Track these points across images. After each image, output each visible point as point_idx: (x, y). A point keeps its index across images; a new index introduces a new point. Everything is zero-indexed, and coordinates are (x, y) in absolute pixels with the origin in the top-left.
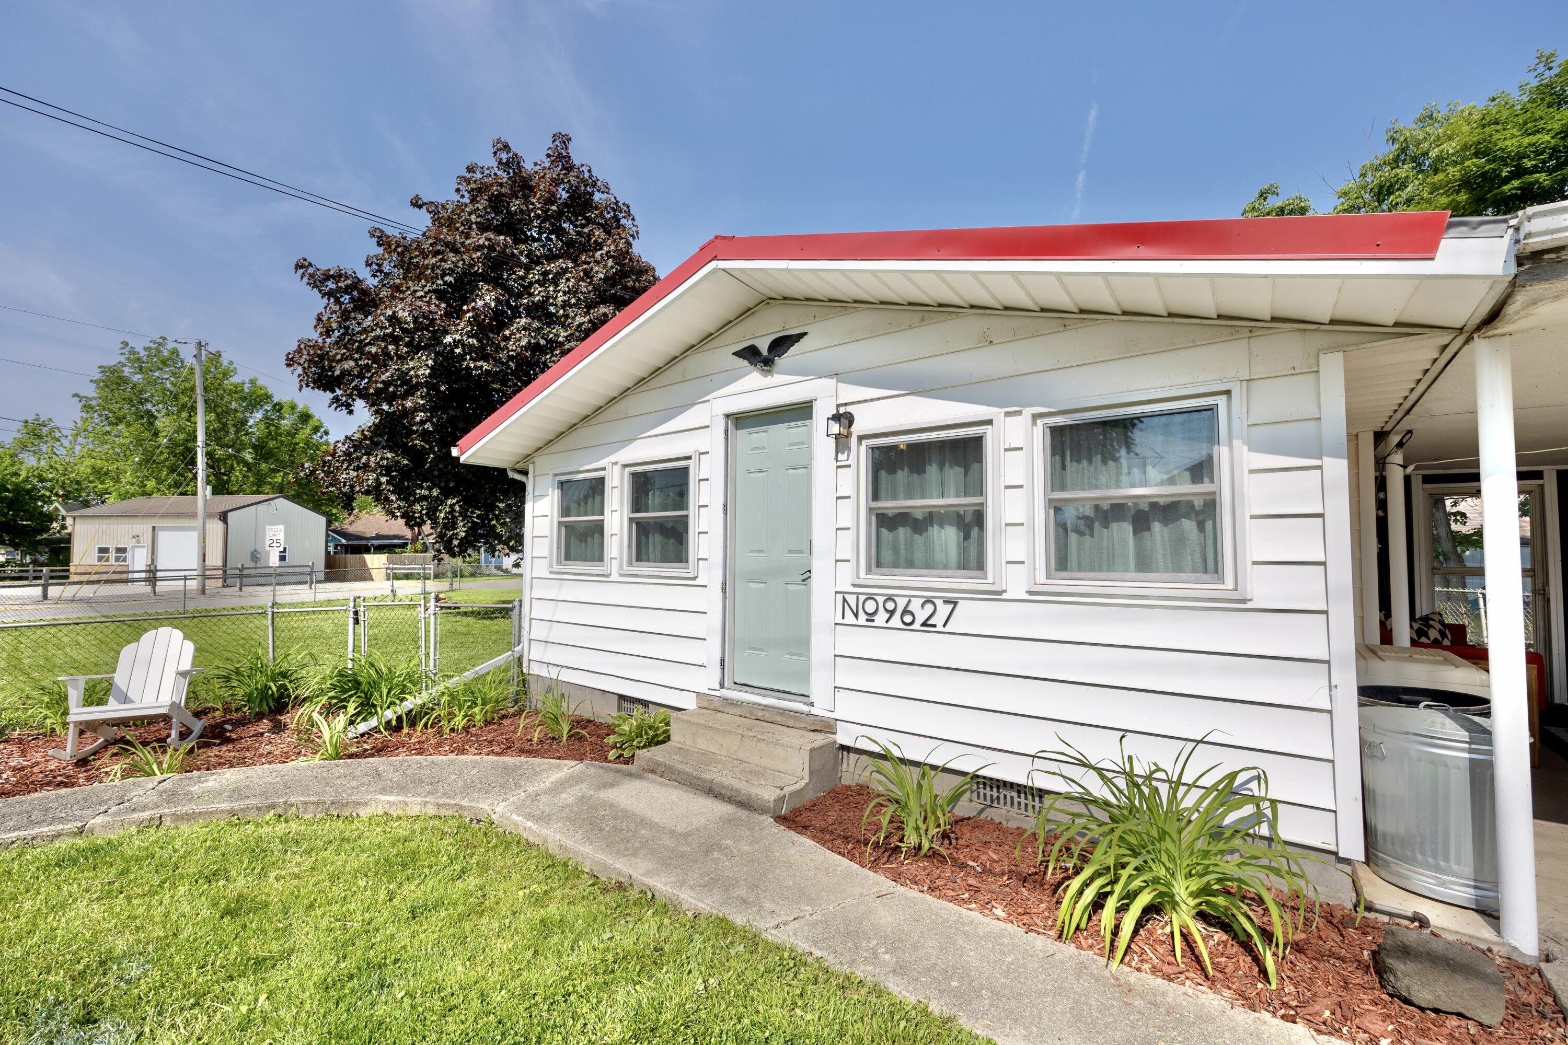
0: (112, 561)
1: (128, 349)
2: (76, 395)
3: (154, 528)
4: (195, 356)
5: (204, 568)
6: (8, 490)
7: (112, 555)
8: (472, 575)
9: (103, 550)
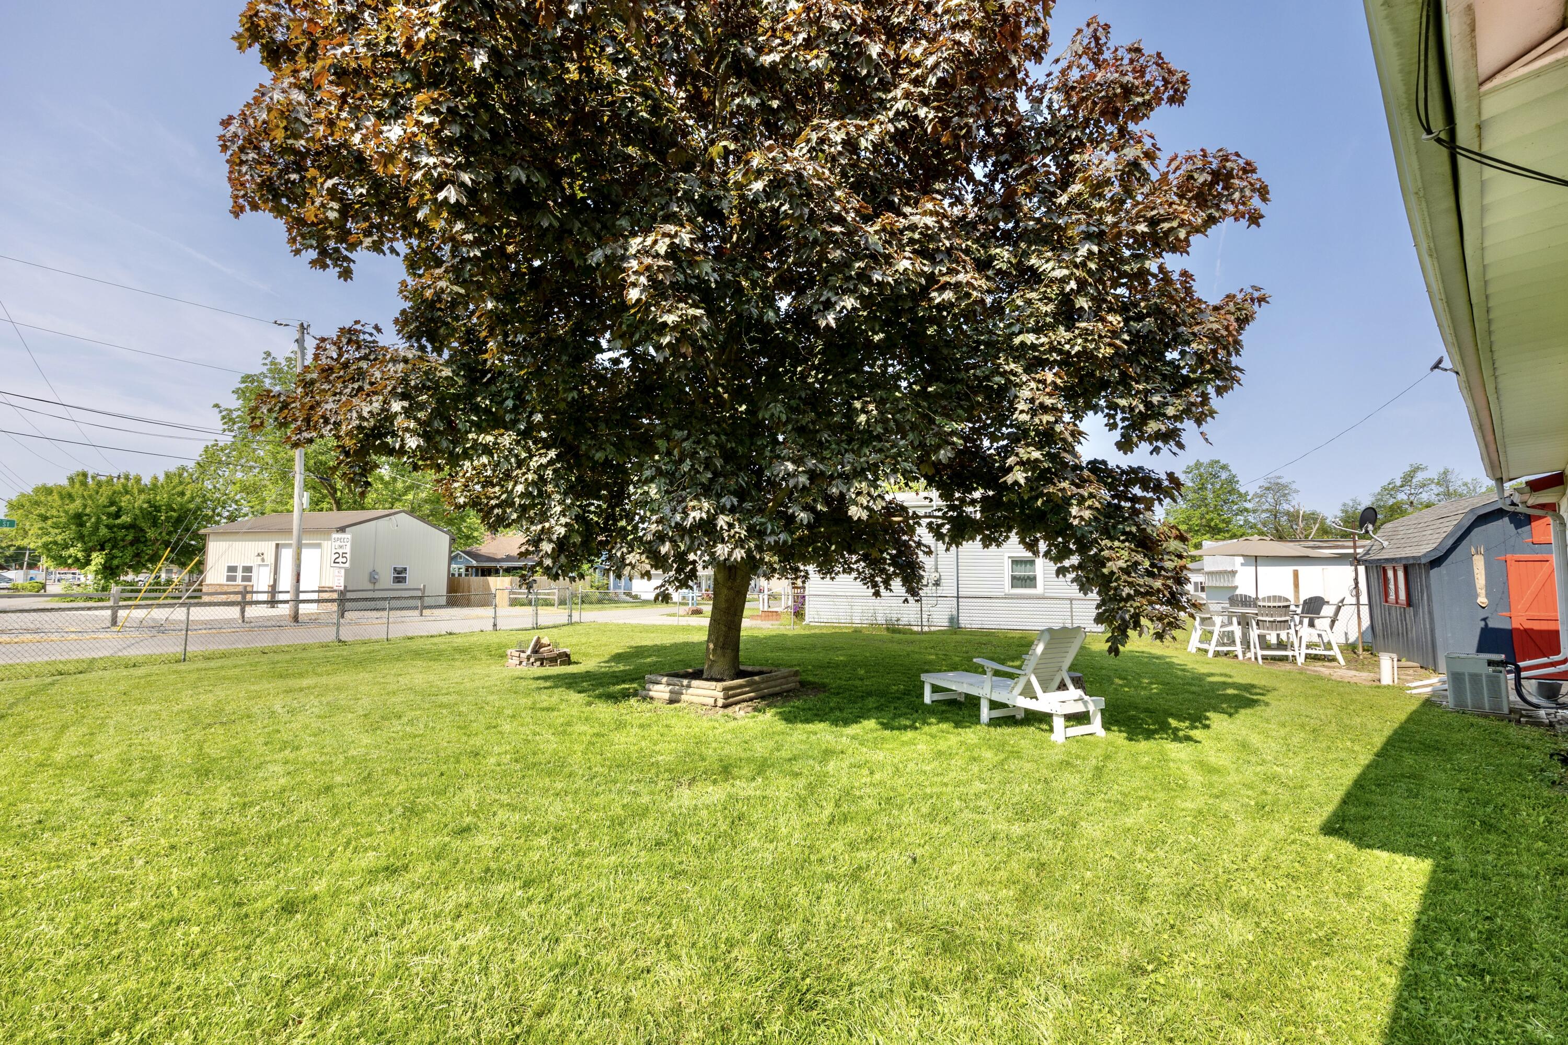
0: (239, 581)
1: (270, 359)
2: (217, 406)
3: (277, 545)
4: (297, 341)
5: (298, 591)
6: (174, 510)
7: (239, 574)
8: (600, 602)
9: (232, 569)
